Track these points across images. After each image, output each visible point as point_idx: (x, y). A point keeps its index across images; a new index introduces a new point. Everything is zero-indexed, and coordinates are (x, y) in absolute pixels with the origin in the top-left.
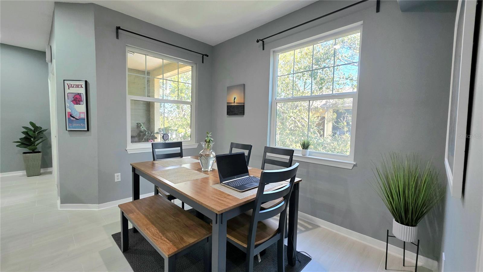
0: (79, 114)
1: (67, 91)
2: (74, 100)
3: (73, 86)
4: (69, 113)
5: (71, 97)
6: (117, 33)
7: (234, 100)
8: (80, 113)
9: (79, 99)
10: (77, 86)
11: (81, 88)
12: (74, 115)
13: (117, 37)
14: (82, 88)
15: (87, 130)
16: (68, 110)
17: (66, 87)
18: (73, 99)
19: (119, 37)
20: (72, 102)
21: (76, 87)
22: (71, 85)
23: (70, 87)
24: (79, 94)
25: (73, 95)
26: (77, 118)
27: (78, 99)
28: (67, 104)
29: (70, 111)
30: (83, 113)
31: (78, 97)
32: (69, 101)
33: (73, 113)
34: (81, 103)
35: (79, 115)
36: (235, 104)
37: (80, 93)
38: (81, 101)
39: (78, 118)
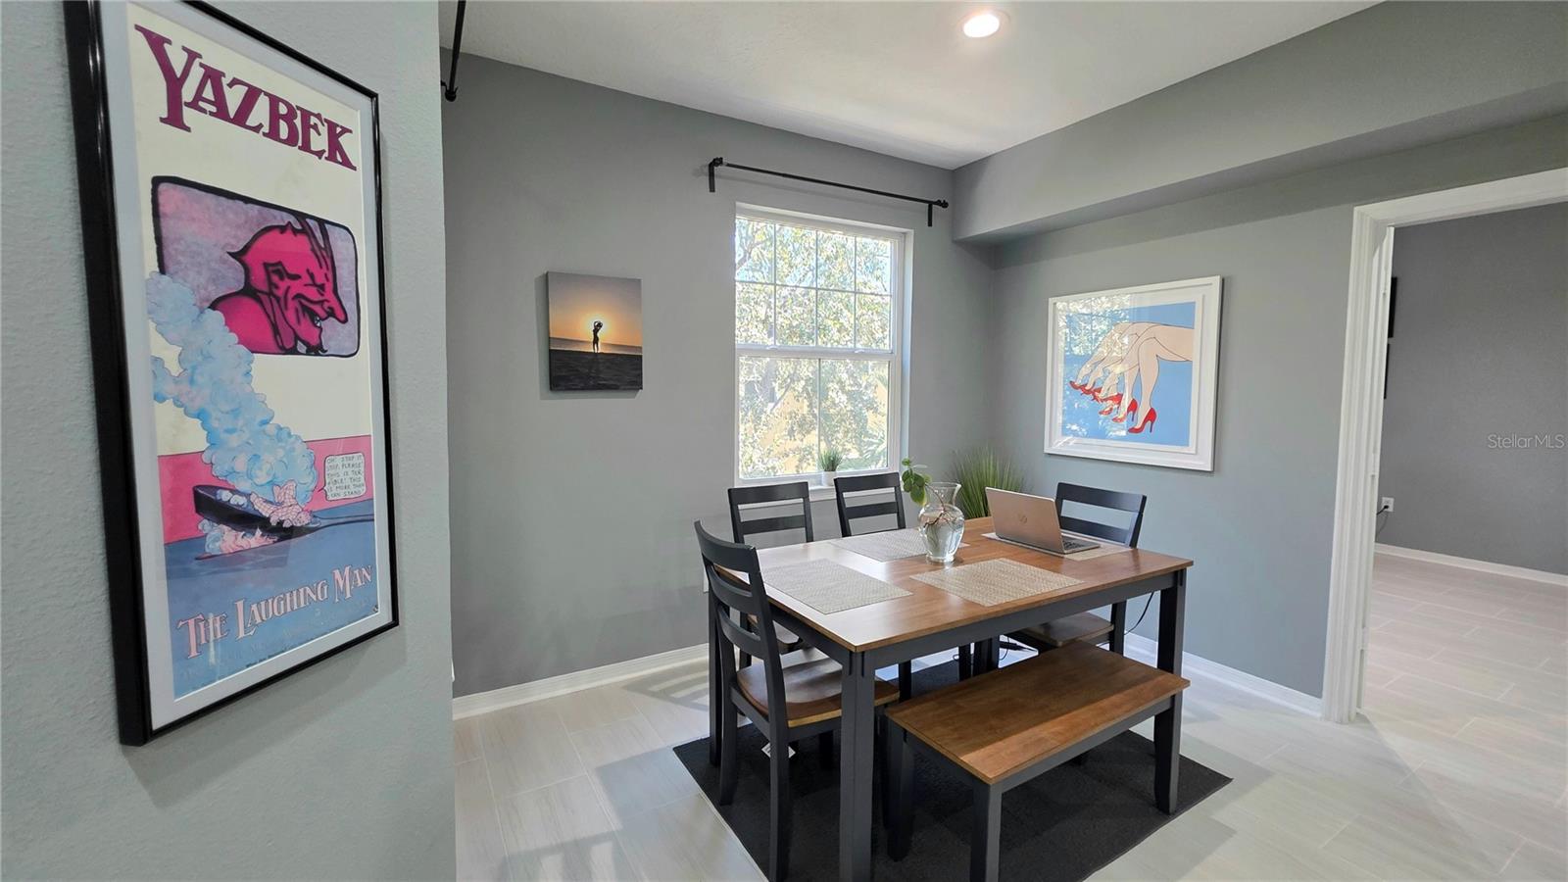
0: (306, 462)
2: (249, 291)
3: (231, 98)
4: (177, 465)
7: (596, 331)
8: (322, 451)
9: (312, 293)
10: (289, 118)
11: (332, 158)
12: (248, 489)
14: (346, 163)
18: (233, 279)
20: (217, 316)
22: (210, 76)
23: (188, 93)
24: (306, 231)
26: (291, 516)
29: (192, 439)
32: (183, 291)
33: (241, 465)
34: (332, 332)
35: (308, 480)
37: (322, 222)
38: (331, 313)
39: (304, 520)
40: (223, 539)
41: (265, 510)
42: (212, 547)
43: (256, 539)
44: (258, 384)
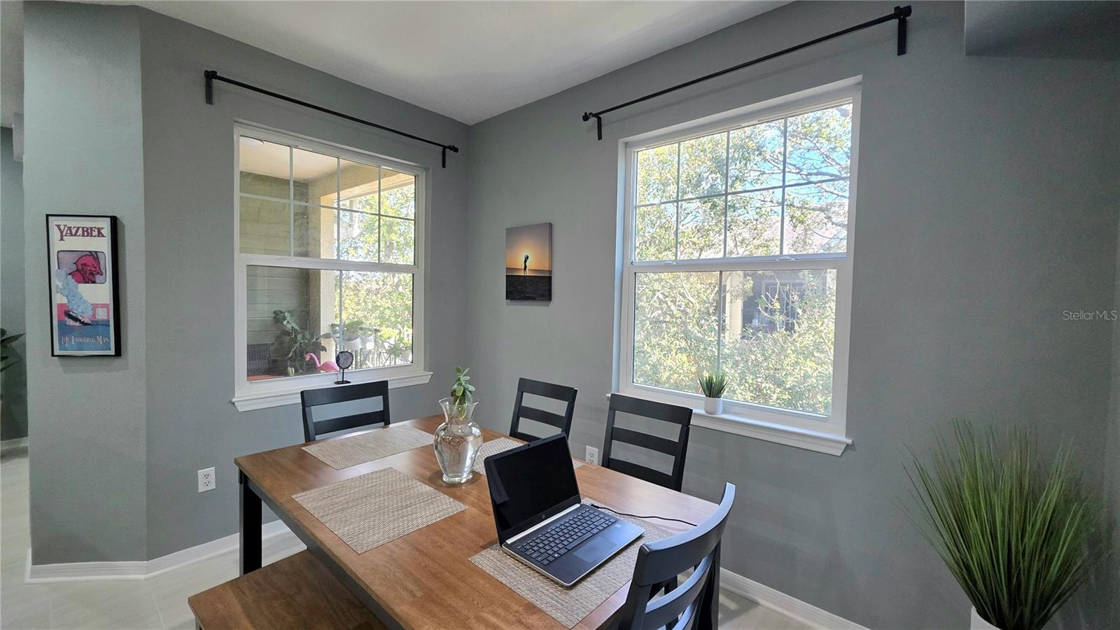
0: (90, 309)
1: (57, 246)
2: (78, 270)
3: (74, 231)
4: (61, 306)
5: (69, 262)
6: (209, 88)
7: (525, 262)
8: (95, 307)
9: (93, 269)
10: (87, 231)
11: (99, 236)
12: (76, 312)
13: (209, 99)
14: (103, 236)
15: (114, 354)
16: (59, 299)
17: (55, 234)
18: (74, 268)
19: (215, 99)
20: (71, 276)
21: (83, 235)
22: (70, 228)
23: (64, 234)
24: (92, 255)
25: (75, 257)
26: (87, 320)
27: (89, 268)
28: (56, 282)
29: (65, 301)
30: (105, 306)
31: (90, 261)
32: (63, 272)
33: (75, 307)
34: (98, 278)
35: (91, 313)
36: (528, 273)
37: (96, 252)
38: (98, 273)
39: (90, 322)
40: (71, 322)
41: (80, 318)
42: (68, 323)
43: (78, 324)
44: (79, 290)
